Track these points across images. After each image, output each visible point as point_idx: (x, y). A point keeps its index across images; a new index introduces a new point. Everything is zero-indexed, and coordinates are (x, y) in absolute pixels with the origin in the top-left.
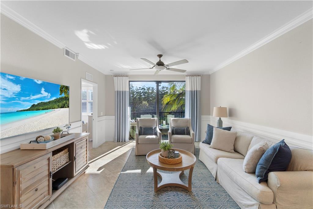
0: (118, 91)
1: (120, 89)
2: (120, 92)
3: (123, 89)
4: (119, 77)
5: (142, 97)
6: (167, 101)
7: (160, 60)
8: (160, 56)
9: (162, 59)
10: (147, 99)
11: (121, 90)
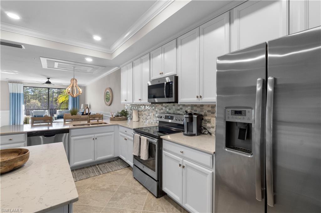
0: (13, 93)
1: (15, 91)
2: (15, 94)
3: (17, 92)
4: (14, 83)
5: (30, 93)
6: (62, 100)
7: (48, 80)
8: (49, 78)
9: (50, 80)
10: (39, 97)
11: (16, 93)
